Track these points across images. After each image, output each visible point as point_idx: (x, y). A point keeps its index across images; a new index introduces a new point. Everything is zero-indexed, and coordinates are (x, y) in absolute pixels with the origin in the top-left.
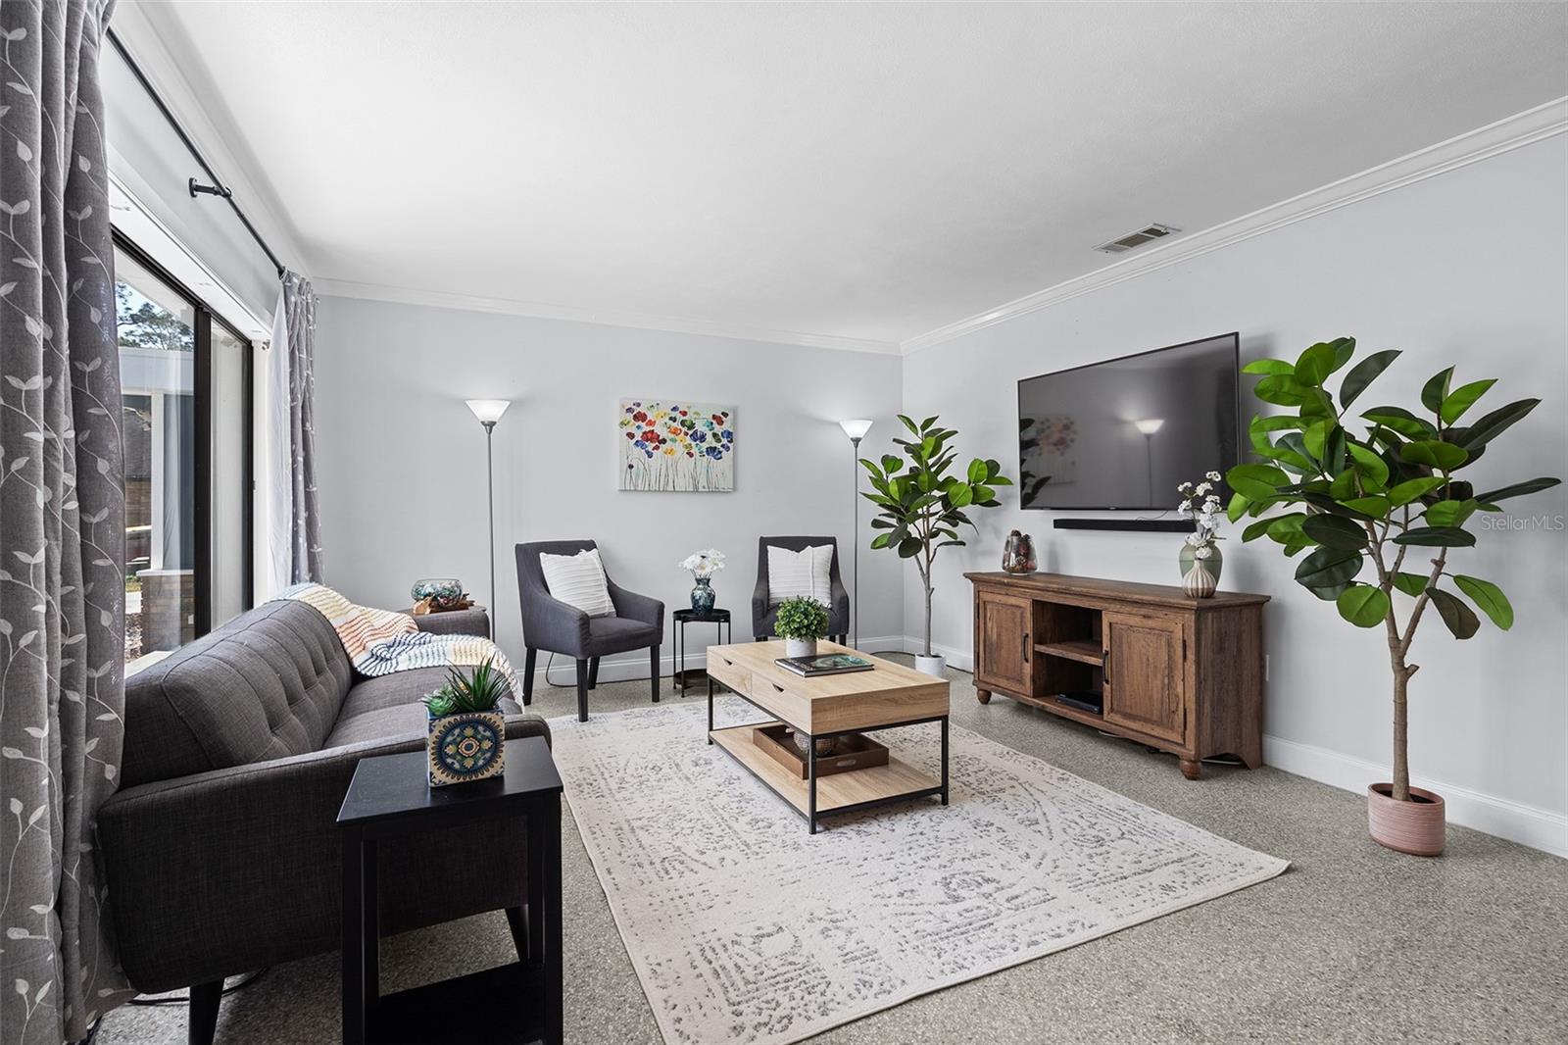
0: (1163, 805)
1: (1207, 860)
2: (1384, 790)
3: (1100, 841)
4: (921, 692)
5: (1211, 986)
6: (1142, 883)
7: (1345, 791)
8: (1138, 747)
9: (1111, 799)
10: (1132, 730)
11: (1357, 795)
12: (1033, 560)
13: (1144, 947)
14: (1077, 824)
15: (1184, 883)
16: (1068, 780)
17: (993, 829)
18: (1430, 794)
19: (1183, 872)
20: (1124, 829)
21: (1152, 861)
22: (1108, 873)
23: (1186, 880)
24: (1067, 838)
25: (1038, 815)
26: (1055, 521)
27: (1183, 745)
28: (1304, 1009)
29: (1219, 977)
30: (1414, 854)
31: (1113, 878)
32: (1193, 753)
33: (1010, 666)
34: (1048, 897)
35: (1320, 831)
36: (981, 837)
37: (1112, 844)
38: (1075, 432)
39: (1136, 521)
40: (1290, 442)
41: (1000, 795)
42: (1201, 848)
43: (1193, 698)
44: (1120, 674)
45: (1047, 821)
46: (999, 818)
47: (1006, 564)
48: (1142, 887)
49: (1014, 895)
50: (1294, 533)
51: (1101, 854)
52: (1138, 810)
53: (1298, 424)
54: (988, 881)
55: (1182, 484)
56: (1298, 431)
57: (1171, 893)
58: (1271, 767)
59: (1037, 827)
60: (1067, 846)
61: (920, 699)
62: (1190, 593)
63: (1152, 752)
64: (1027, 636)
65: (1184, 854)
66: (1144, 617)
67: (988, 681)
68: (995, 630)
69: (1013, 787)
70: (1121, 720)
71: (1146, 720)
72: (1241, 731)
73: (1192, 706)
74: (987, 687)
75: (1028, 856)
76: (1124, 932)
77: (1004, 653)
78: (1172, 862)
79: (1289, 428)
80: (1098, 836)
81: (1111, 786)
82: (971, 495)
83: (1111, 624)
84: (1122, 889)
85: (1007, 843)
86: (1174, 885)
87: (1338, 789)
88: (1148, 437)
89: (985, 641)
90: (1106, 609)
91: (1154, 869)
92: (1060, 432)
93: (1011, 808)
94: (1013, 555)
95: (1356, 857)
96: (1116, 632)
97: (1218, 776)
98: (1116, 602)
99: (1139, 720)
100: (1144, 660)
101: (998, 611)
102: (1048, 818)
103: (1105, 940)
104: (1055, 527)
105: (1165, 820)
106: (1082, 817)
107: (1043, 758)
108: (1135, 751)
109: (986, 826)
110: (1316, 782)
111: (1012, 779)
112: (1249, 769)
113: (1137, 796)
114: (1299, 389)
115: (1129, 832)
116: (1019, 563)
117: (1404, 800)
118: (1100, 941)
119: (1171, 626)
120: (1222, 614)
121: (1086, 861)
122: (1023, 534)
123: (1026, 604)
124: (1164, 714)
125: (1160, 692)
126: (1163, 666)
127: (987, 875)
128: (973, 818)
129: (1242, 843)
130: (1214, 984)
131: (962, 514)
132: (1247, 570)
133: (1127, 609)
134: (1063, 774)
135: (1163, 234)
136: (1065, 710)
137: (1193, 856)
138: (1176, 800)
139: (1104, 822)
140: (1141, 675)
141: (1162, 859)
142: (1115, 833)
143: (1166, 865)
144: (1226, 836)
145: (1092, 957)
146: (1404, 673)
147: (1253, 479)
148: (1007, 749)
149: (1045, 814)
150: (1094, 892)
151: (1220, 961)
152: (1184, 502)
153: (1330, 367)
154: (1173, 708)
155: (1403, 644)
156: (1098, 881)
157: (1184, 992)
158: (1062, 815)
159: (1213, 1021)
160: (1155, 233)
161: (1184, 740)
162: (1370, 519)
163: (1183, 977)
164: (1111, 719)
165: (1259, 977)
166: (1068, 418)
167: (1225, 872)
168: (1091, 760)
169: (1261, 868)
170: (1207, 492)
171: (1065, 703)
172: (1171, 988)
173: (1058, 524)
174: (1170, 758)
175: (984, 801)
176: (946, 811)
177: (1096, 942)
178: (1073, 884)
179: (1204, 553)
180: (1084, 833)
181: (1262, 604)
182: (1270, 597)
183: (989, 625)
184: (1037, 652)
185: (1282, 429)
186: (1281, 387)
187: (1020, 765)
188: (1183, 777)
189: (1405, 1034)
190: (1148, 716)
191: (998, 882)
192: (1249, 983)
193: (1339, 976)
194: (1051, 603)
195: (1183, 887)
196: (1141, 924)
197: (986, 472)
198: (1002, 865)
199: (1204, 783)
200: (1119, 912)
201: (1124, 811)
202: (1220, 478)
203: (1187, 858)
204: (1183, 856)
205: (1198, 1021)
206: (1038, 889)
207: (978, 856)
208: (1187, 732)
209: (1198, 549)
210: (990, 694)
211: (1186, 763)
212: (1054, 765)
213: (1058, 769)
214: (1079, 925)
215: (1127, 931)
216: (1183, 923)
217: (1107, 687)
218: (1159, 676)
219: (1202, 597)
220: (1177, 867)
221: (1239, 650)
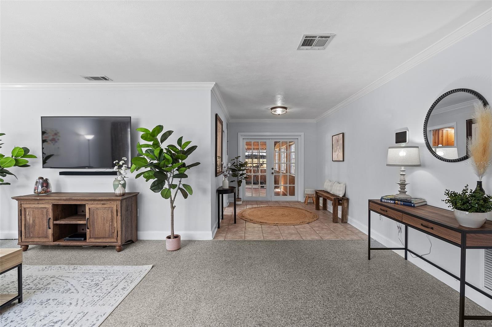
0: (113, 263)
1: (132, 274)
2: (169, 237)
3: (97, 285)
4: (6, 258)
5: (144, 310)
6: (116, 291)
7: (158, 240)
8: (99, 247)
9: (95, 269)
10: (98, 242)
11: (161, 240)
12: (49, 188)
13: (123, 310)
14: (86, 282)
15: (128, 284)
16: (77, 268)
17: (50, 301)
18: (177, 235)
19: (126, 281)
20: (104, 277)
21: (116, 283)
22: (104, 294)
23: (128, 283)
24: (84, 289)
25: (69, 286)
26: (60, 172)
27: (117, 242)
28: (167, 301)
29: (145, 306)
30: (175, 250)
31: (106, 294)
32: (120, 243)
33: (40, 232)
34: (84, 314)
35: (156, 253)
36: (46, 307)
37: (102, 284)
38: (59, 136)
39: (95, 172)
40: (149, 151)
41: (48, 286)
42: (129, 272)
43: (120, 227)
44: (93, 224)
45: (74, 287)
46: (52, 296)
47: (36, 191)
48: (116, 292)
49: (70, 321)
50: (149, 176)
51: (99, 289)
52: (107, 268)
53: (152, 147)
54: (56, 322)
55: (115, 161)
56: (151, 148)
57: (126, 290)
58: (139, 240)
59: (71, 291)
60: (85, 292)
61: (6, 261)
62: (118, 195)
63: (104, 247)
64: (50, 219)
65: (125, 275)
66: (103, 204)
67: (27, 241)
68: (31, 219)
69: (54, 280)
70: (94, 240)
71: (103, 238)
72: (132, 232)
73: (119, 229)
74: (27, 244)
75: (71, 304)
76: (115, 310)
77: (37, 227)
78: (123, 280)
79: (148, 147)
80: (95, 283)
81: (94, 264)
82: (14, 162)
83: (89, 208)
84: (110, 296)
85: (59, 303)
86: (125, 286)
87: (156, 240)
88: (89, 140)
89: (25, 225)
90: (87, 204)
91: (118, 285)
92: (53, 136)
93: (56, 289)
94: (40, 187)
95: (165, 256)
96: (91, 211)
97: (126, 248)
98: (92, 201)
99: (101, 238)
100: (103, 218)
101: (33, 211)
102: (74, 286)
103: (110, 316)
104: (60, 175)
105: (116, 268)
106: (87, 279)
107: (63, 264)
108: (98, 249)
109: (47, 301)
110: (151, 240)
111: (52, 277)
112: (134, 242)
113: (104, 264)
114: (151, 137)
115: (106, 277)
116: (43, 190)
117: (173, 238)
118: (109, 317)
119: (112, 206)
120: (127, 200)
121: (95, 294)
122: (44, 178)
123: (50, 207)
124: (110, 234)
125: (109, 227)
126: (110, 219)
127: (55, 321)
128: (38, 301)
129: (139, 265)
130: (145, 308)
131: (7, 171)
132: (133, 186)
133: (96, 202)
134: (75, 267)
135: (107, 80)
136: (69, 243)
137: (128, 275)
138: (117, 260)
139: (96, 278)
140: (102, 224)
141: (119, 280)
142: (101, 279)
143: (121, 282)
144: (134, 265)
145: (108, 324)
146: (173, 208)
147: (139, 161)
148: (44, 267)
149: (72, 285)
150: (101, 302)
151: (144, 301)
152: (115, 167)
153: (159, 132)
154: (113, 231)
155: (173, 201)
156: (101, 298)
157: (138, 316)
158: (79, 282)
159: (148, 319)
160: (104, 78)
161: (117, 240)
162: (167, 172)
163: (136, 312)
164: (90, 241)
165: (155, 299)
166: (56, 131)
167: (138, 275)
168: (83, 258)
169: (146, 270)
170: (123, 164)
171: (68, 240)
172: (134, 317)
173: (61, 173)
174: (111, 247)
175: (42, 292)
176: (23, 305)
177: (107, 319)
178: (92, 304)
179: (122, 182)
180: (90, 284)
181: (137, 195)
182: (139, 193)
183: (28, 217)
184: (54, 224)
185: (146, 147)
186: (148, 136)
187: (54, 271)
188: (117, 252)
189: (186, 294)
190: (105, 236)
191: (61, 320)
192: (153, 303)
193: (171, 288)
194: (60, 204)
195: (128, 286)
196: (119, 304)
197: (23, 153)
198: (61, 313)
199: (123, 251)
200: (111, 304)
201: (101, 270)
202: (126, 159)
203: (127, 276)
204: (125, 276)
205: (144, 322)
206: (79, 313)
207: (47, 315)
208: (118, 238)
209: (120, 181)
210: (28, 246)
211: (118, 247)
212: (69, 265)
213: (71, 266)
214: (100, 317)
215: (116, 309)
216: (131, 296)
217: (88, 230)
218: (108, 222)
219: (122, 196)
220: (124, 281)
221: (132, 209)
